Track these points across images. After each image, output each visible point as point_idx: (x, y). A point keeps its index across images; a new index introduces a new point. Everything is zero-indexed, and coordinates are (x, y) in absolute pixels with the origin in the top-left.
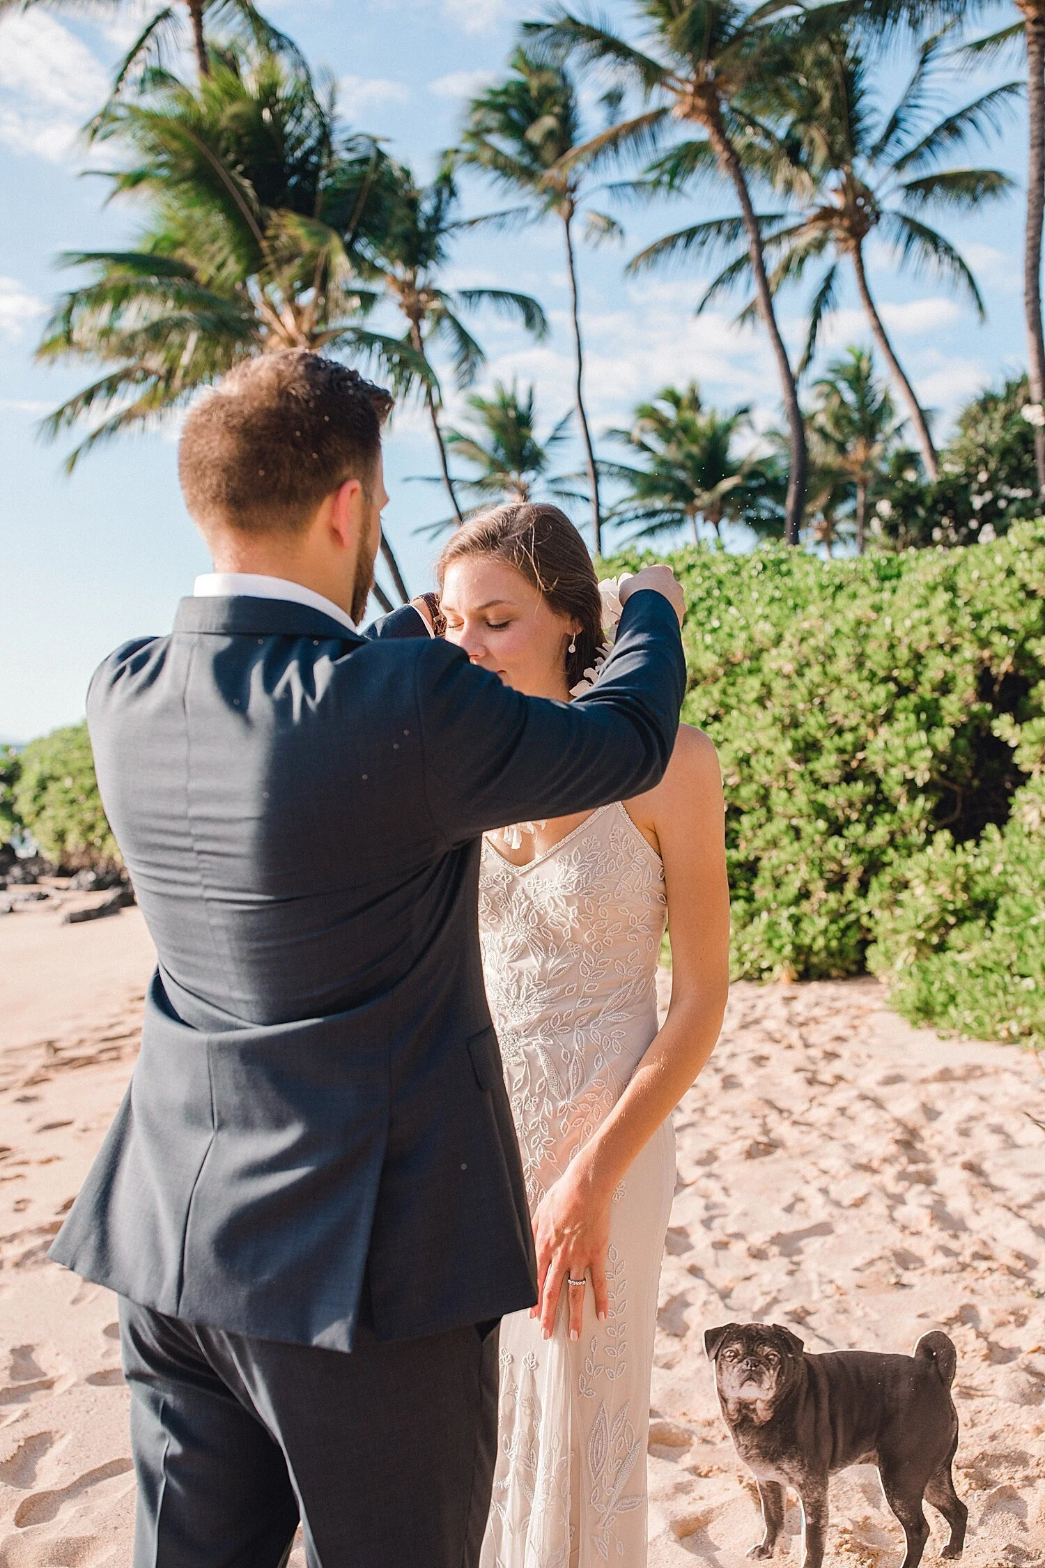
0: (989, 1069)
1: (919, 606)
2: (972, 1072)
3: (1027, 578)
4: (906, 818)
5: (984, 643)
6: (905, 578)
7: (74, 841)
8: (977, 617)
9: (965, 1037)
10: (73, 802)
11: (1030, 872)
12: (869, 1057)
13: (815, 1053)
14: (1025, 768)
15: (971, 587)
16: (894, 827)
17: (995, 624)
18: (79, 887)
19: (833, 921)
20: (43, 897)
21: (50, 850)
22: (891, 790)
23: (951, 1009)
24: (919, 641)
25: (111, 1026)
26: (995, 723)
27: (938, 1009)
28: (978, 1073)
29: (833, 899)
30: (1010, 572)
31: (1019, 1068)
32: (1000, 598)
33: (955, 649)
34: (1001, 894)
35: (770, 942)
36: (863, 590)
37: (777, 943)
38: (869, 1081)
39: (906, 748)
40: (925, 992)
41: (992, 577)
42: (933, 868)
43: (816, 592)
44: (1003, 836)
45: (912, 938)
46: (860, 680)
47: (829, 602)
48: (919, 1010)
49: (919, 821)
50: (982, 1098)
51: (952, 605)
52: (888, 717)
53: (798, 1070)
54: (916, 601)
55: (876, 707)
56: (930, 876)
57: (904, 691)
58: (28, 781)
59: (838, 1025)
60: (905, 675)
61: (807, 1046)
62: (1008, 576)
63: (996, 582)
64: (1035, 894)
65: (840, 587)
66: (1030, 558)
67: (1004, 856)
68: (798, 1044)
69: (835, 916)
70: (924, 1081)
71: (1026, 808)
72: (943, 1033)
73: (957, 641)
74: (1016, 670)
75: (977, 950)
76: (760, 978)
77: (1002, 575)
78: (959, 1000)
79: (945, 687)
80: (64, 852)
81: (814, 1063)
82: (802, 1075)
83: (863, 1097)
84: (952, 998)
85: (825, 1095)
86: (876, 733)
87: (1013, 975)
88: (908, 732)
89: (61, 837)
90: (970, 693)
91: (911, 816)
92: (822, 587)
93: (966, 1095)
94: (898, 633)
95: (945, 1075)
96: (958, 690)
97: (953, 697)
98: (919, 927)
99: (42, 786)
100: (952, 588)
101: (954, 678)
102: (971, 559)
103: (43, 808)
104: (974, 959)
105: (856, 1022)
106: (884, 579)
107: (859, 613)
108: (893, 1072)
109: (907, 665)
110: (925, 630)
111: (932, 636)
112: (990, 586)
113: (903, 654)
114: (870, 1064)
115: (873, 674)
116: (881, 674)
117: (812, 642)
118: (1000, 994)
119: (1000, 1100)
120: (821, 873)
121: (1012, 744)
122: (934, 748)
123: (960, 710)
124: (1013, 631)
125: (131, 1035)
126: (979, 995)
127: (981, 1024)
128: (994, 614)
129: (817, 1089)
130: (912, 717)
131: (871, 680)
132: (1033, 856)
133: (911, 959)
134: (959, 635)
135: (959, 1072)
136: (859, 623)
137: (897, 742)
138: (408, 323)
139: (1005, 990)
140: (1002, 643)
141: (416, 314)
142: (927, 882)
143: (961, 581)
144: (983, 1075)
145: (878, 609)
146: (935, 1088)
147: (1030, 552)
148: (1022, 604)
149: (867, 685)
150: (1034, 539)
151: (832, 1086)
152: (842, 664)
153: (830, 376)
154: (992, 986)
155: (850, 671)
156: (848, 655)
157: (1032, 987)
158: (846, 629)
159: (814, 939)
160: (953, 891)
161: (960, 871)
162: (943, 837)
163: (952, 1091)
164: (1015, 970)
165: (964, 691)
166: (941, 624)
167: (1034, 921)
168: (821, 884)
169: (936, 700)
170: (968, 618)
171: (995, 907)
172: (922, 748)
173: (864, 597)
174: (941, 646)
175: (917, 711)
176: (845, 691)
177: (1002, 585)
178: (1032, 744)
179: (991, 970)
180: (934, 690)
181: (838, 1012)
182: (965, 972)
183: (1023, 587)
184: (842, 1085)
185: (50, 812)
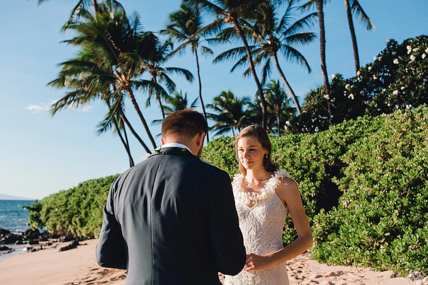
0: (344, 272)
1: (307, 149)
2: (340, 273)
3: (336, 140)
4: (309, 206)
5: (327, 158)
6: (301, 141)
7: (58, 227)
8: (324, 151)
9: (335, 264)
10: (58, 215)
11: (347, 219)
12: (310, 271)
13: (295, 271)
14: (342, 190)
15: (321, 143)
16: (306, 209)
17: (329, 152)
18: (60, 241)
19: (291, 236)
20: (50, 244)
21: (51, 230)
22: (304, 199)
23: (330, 257)
24: (309, 158)
25: (87, 278)
26: (332, 179)
27: (326, 257)
28: (342, 273)
29: (291, 230)
30: (331, 139)
31: (352, 271)
32: (329, 145)
33: (319, 160)
34: (340, 225)
36: (291, 145)
38: (313, 277)
39: (308, 187)
40: (322, 253)
41: (326, 140)
42: (320, 219)
43: (277, 146)
44: (337, 210)
45: (316, 238)
46: (293, 169)
47: (281, 149)
48: (320, 258)
49: (313, 207)
50: (344, 279)
51: (316, 148)
52: (302, 179)
53: (292, 276)
54: (306, 147)
55: (299, 176)
56: (320, 221)
57: (306, 171)
58: (44, 209)
59: (299, 264)
60: (306, 167)
61: (292, 270)
62: (331, 140)
63: (328, 141)
64: (349, 224)
65: (284, 145)
66: (336, 135)
67: (338, 215)
68: (289, 269)
69: (292, 234)
70: (327, 276)
71: (343, 201)
72: (329, 264)
73: (319, 157)
74: (336, 165)
75: (336, 240)
77: (329, 139)
78: (332, 254)
79: (317, 169)
80: (56, 231)
81: (295, 274)
82: (294, 277)
83: (312, 281)
84: (330, 254)
85: (301, 282)
86: (299, 183)
87: (346, 246)
88: (308, 182)
89: (54, 226)
90: (323, 172)
91: (311, 205)
92: (279, 145)
93: (340, 279)
94: (303, 156)
95: (333, 274)
96: (320, 170)
97: (319, 173)
98: (317, 235)
99: (48, 211)
100: (316, 144)
101: (319, 167)
102: (320, 135)
103: (49, 218)
104: (335, 243)
105: (303, 263)
106: (295, 142)
107: (291, 151)
108: (319, 274)
109: (306, 165)
110: (310, 155)
111: (312, 156)
112: (326, 142)
113: (304, 161)
114: (311, 273)
115: (297, 168)
116: (299, 167)
117: (279, 159)
118: (344, 251)
119: (349, 280)
120: (287, 222)
121: (337, 184)
122: (316, 187)
123: (321, 176)
124: (334, 154)
125: (94, 280)
126: (337, 252)
127: (339, 260)
128: (328, 150)
129: (299, 280)
130: (309, 178)
131: (297, 169)
132: (347, 214)
133: (316, 244)
134: (319, 156)
135: (336, 273)
136: (291, 154)
137: (305, 185)
138: (152, 76)
139: (345, 250)
140: (331, 157)
141: (154, 74)
142: (319, 223)
143: (319, 142)
144: (343, 274)
145: (296, 150)
146: (331, 278)
147: (336, 133)
148: (335, 147)
149: (296, 170)
150: (336, 130)
151: (303, 279)
152: (288, 165)
153: (267, 88)
154: (341, 250)
155: (290, 167)
156: (290, 162)
157: (352, 249)
158: (287, 156)
159: (287, 241)
160: (327, 225)
161: (328, 219)
162: (322, 210)
163: (336, 278)
164: (347, 245)
165: (322, 171)
166: (314, 153)
167: (350, 231)
168: (287, 225)
169: (315, 174)
170: (321, 151)
171: (339, 229)
172: (313, 187)
173: (291, 147)
174: (315, 159)
175: (310, 177)
176: (290, 172)
177: (329, 142)
178: (343, 184)
179: (340, 245)
180: (313, 171)
181: (297, 261)
182: (333, 246)
183: (335, 142)
184: (305, 279)
185: (51, 219)
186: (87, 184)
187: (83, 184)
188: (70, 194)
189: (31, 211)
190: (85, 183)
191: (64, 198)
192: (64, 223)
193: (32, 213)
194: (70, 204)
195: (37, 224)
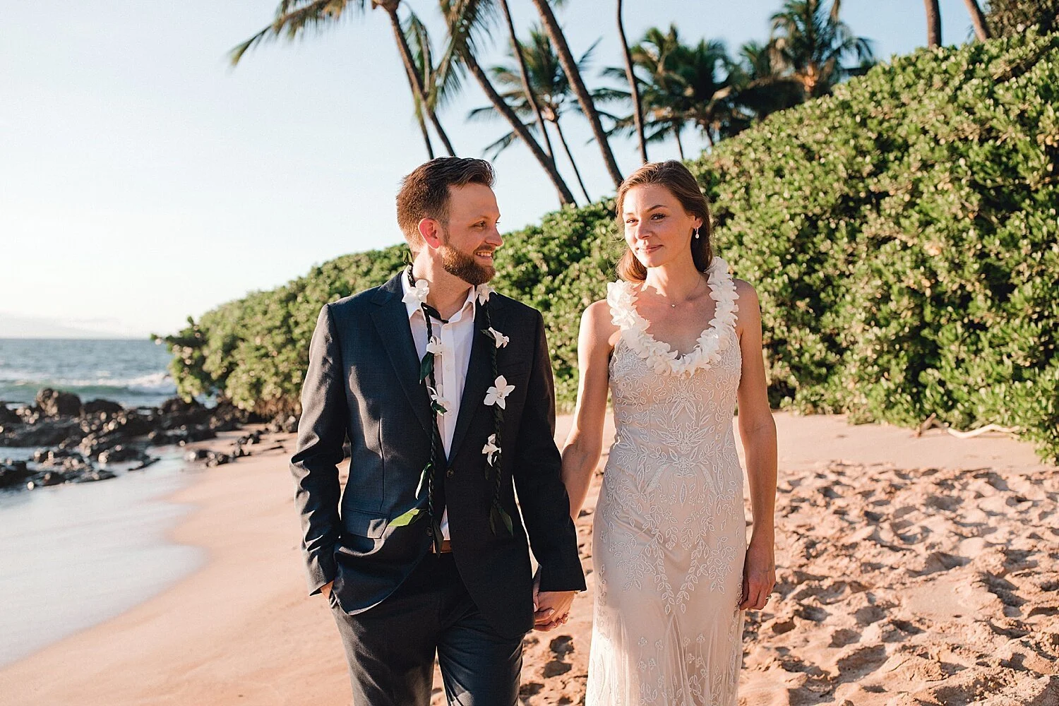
7: (269, 390)
10: (266, 356)
18: (280, 429)
20: (255, 440)
21: (245, 400)
58: (216, 342)
80: (259, 401)
89: (257, 386)
99: (230, 346)
103: (235, 364)
153: (786, 11)
185: (242, 367)
186: (336, 268)
187: (324, 270)
188: (292, 297)
189: (176, 347)
190: (331, 266)
191: (274, 307)
192: (288, 377)
193: (177, 353)
194: (297, 324)
195: (197, 382)
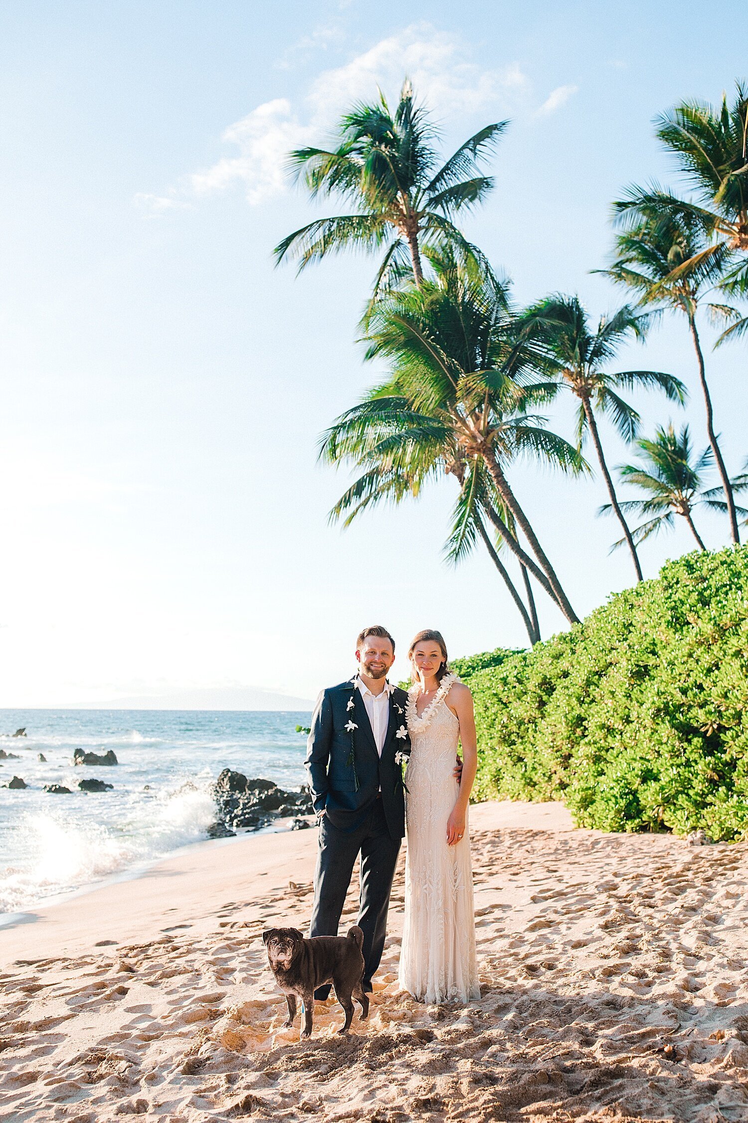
35: (736, 814)
37: (740, 814)
76: (733, 839)
138: (580, 400)
141: (585, 393)
